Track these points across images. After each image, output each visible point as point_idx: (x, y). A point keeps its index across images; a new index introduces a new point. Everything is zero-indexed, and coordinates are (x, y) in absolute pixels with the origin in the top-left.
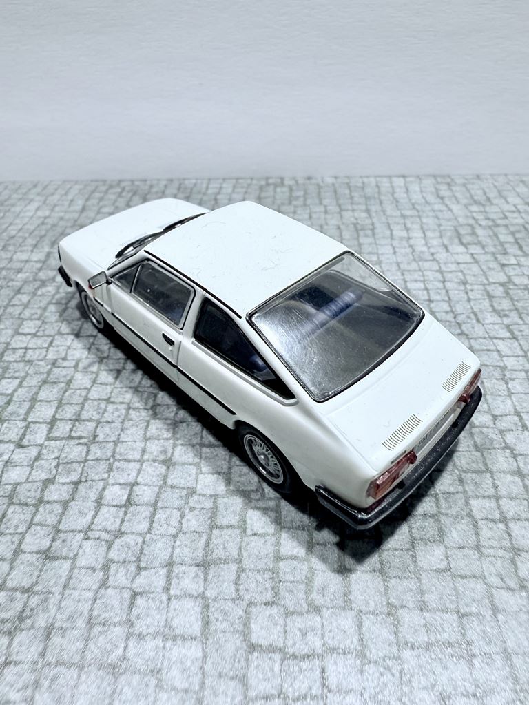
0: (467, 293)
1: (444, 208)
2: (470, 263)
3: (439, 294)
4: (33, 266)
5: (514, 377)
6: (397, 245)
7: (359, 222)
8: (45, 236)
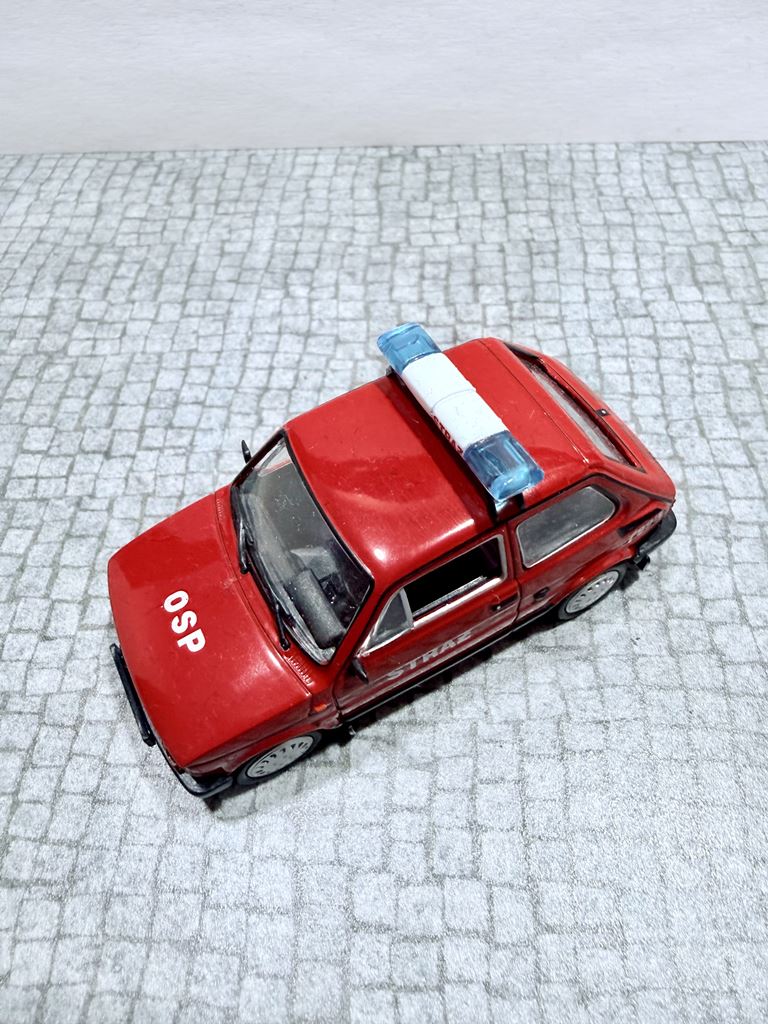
0: (691, 381)
1: (676, 208)
2: (706, 322)
3: (649, 381)
4: (31, 326)
5: (743, 535)
6: (593, 287)
7: (536, 237)
8: (43, 266)
